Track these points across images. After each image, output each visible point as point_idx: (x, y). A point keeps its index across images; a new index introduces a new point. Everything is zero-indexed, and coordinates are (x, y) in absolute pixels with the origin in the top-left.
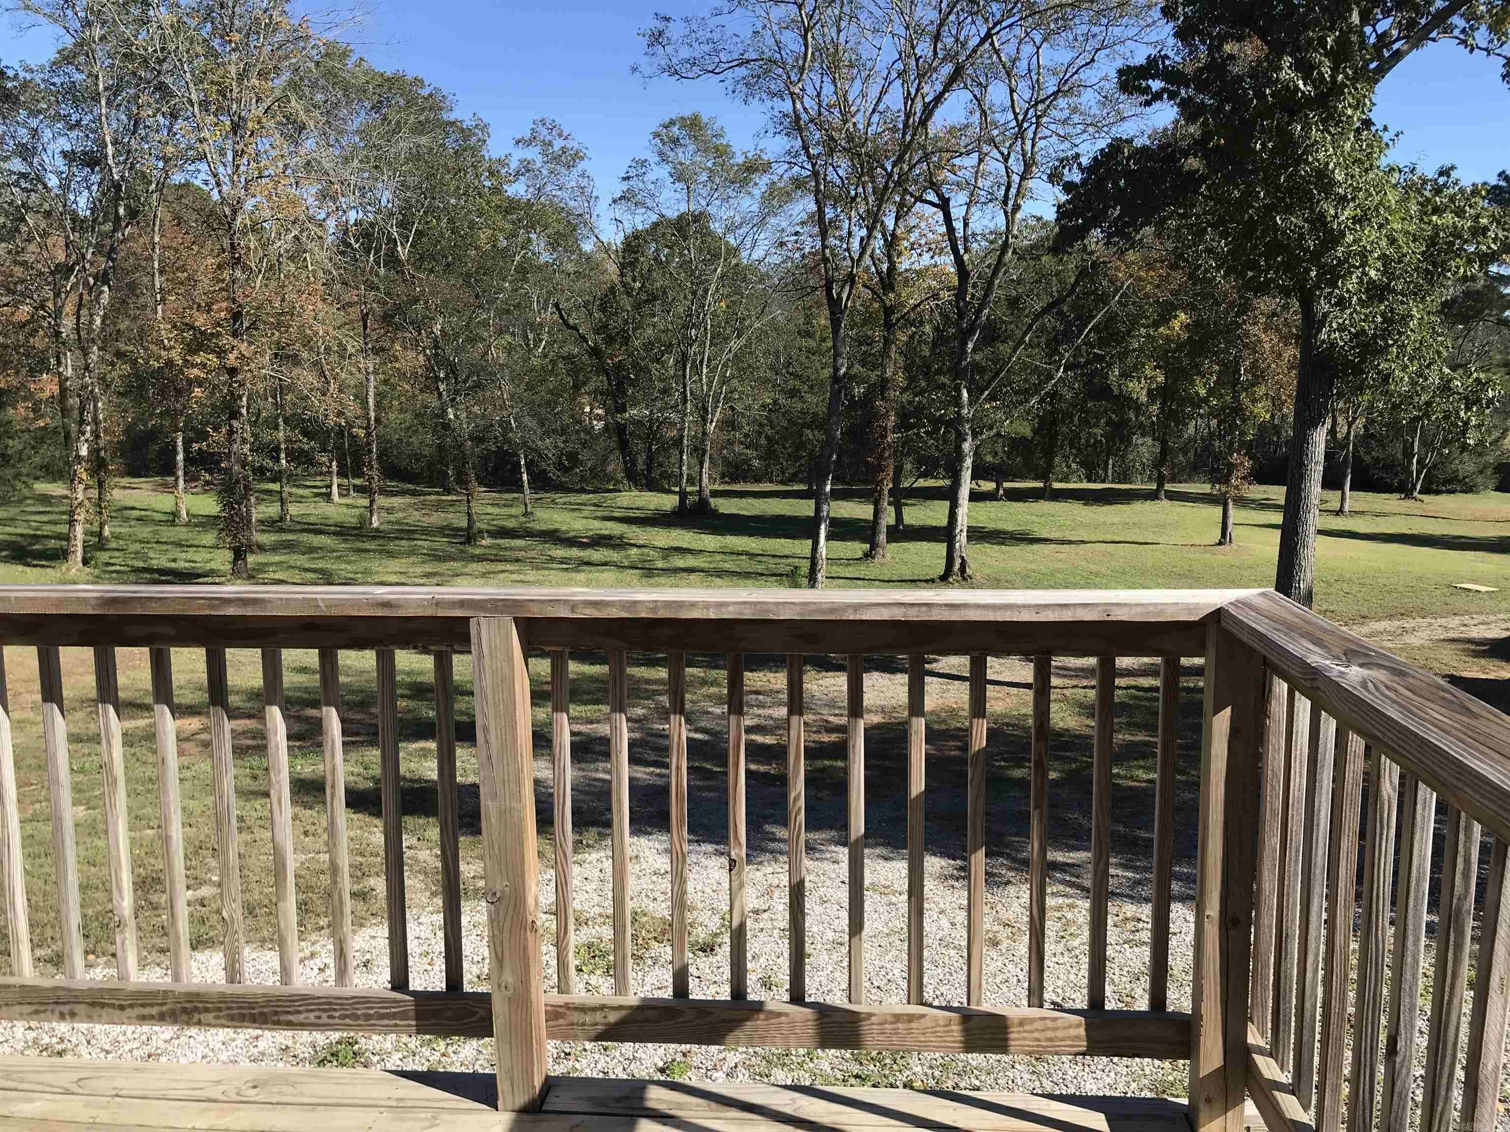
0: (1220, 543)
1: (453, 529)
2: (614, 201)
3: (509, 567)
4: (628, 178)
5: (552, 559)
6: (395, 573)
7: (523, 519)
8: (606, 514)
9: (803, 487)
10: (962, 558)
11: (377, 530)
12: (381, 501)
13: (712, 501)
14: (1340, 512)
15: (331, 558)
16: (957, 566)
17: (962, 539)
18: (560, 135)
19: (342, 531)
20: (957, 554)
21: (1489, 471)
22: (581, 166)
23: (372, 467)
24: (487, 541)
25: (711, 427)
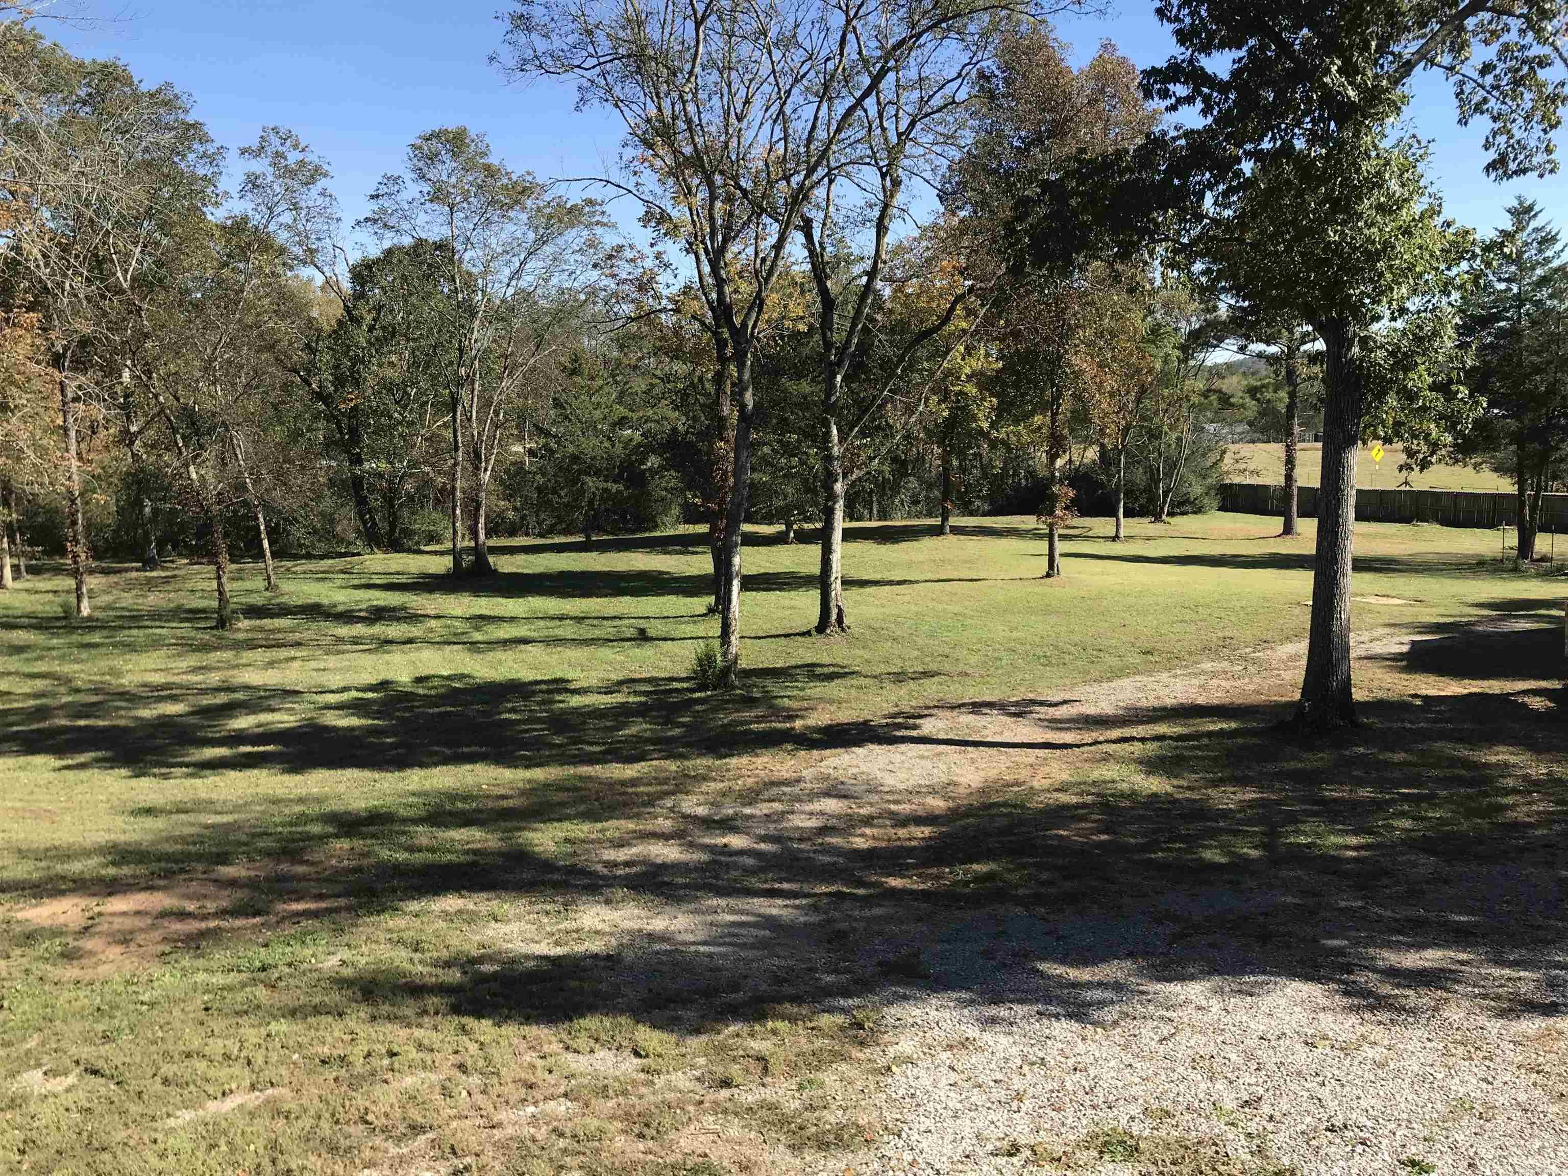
0: (1048, 575)
1: (191, 611)
2: (358, 223)
3: (293, 653)
4: (377, 196)
5: (340, 640)
6: (156, 671)
7: (268, 594)
8: (363, 581)
9: (579, 538)
10: (839, 607)
11: (90, 618)
12: (92, 582)
13: (491, 559)
14: (1116, 538)
15: (53, 658)
16: (834, 617)
17: (837, 586)
18: (295, 147)
19: (41, 624)
20: (833, 604)
21: (1213, 493)
22: (322, 183)
23: (77, 542)
24: (245, 624)
25: (486, 477)
